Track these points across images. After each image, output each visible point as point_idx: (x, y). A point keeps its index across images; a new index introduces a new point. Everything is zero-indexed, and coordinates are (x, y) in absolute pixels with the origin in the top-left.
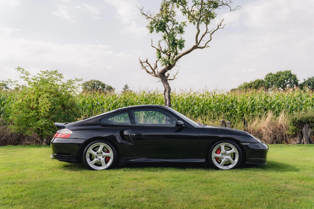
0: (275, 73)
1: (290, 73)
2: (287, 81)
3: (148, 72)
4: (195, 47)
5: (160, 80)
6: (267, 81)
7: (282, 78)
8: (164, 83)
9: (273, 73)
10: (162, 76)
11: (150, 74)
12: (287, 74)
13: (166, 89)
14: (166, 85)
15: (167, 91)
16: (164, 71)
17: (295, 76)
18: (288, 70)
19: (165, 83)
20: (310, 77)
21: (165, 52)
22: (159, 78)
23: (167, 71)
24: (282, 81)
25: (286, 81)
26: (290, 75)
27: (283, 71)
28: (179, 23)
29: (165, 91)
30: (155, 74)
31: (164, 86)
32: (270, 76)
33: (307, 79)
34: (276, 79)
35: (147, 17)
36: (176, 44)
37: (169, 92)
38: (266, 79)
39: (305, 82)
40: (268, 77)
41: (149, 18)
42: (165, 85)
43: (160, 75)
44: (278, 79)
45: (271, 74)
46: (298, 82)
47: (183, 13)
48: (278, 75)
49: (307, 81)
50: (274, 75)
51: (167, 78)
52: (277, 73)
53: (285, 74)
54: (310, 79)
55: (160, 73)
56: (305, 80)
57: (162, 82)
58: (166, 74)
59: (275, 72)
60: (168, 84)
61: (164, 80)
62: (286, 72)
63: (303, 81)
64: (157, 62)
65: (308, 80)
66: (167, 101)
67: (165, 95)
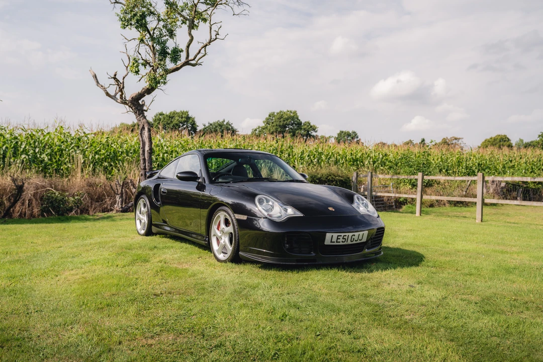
0: (168, 114)
1: (187, 114)
2: (183, 126)
6: (156, 124)
7: (177, 120)
8: (139, 115)
9: (164, 113)
10: (135, 103)
12: (184, 116)
14: (143, 119)
17: (194, 119)
18: (185, 111)
19: (141, 115)
20: (211, 122)
24: (177, 124)
25: (181, 125)
26: (188, 118)
27: (178, 111)
32: (161, 117)
33: (207, 125)
34: (169, 122)
37: (149, 131)
38: (155, 121)
39: (205, 128)
40: (157, 117)
42: (141, 119)
44: (172, 122)
45: (161, 114)
46: (198, 128)
47: (167, 5)
48: (172, 115)
49: (207, 127)
50: (167, 116)
52: (171, 113)
53: (181, 115)
54: (211, 124)
56: (205, 125)
59: (167, 112)
61: (139, 110)
62: (183, 113)
63: (203, 127)
65: (209, 126)
66: (145, 145)
67: (143, 135)
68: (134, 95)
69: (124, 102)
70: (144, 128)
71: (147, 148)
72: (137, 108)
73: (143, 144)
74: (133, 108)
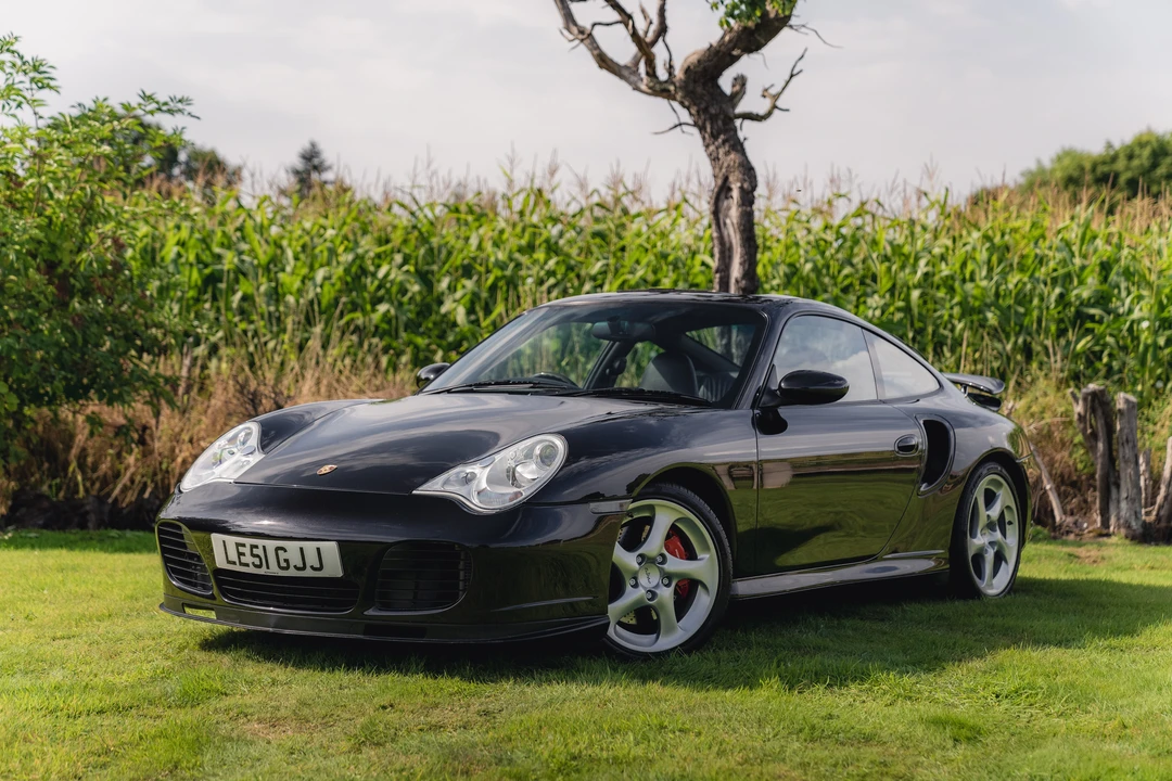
3: (604, 61)
5: (685, 115)
8: (714, 137)
10: (699, 90)
11: (621, 76)
13: (726, 179)
14: (727, 153)
15: (735, 193)
16: (719, 58)
19: (722, 137)
22: (676, 105)
23: (737, 58)
29: (723, 191)
30: (652, 73)
31: (714, 159)
37: (748, 198)
42: (721, 151)
43: (691, 87)
51: (734, 107)
55: (688, 71)
57: (702, 129)
60: (737, 146)
61: (713, 119)
66: (730, 258)
67: (721, 216)
68: (694, 59)
69: (660, 90)
70: (730, 189)
71: (736, 271)
72: (706, 110)
73: (722, 253)
74: (693, 112)
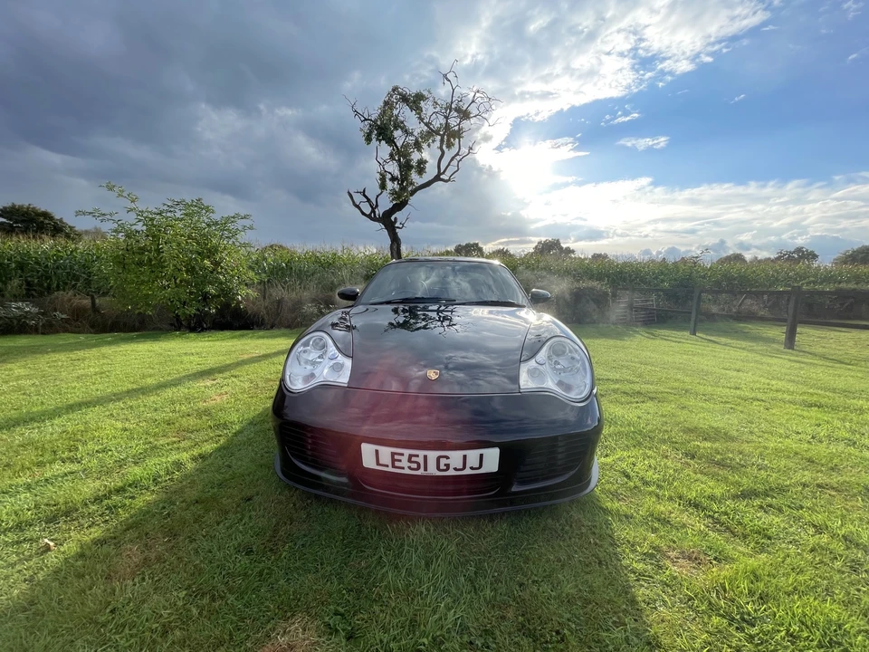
3: (363, 213)
4: (437, 178)
15: (396, 245)
21: (393, 179)
28: (415, 134)
29: (393, 244)
31: (391, 237)
35: (363, 119)
36: (412, 167)
41: (366, 120)
55: (383, 215)
58: (393, 218)
60: (396, 234)
64: (378, 196)
